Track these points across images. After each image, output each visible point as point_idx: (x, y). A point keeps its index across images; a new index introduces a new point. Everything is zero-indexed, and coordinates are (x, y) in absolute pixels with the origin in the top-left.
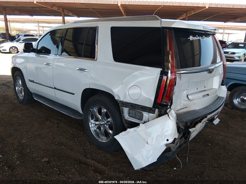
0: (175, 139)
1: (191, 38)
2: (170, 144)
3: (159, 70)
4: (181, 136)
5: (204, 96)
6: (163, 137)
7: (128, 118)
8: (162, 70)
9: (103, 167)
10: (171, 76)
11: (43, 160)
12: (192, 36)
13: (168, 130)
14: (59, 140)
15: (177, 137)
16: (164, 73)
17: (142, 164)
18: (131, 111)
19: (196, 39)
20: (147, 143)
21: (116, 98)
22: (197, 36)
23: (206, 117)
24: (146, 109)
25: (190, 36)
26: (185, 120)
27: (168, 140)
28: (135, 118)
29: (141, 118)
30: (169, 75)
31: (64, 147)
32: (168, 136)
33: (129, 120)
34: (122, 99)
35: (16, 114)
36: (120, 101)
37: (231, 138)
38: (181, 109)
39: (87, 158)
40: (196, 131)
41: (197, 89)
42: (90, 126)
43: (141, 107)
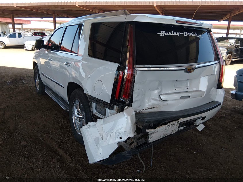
0: (129, 138)
1: (162, 33)
2: (123, 142)
3: (117, 65)
4: (139, 136)
5: (182, 98)
6: (117, 134)
7: (96, 113)
8: (119, 65)
9: (68, 157)
10: (128, 72)
11: (22, 144)
12: (164, 32)
13: (122, 128)
14: (48, 128)
15: (132, 136)
16: (121, 69)
17: (95, 159)
18: (98, 107)
19: (171, 34)
20: (102, 138)
21: (85, 92)
22: (173, 31)
23: (177, 120)
24: (106, 105)
25: (162, 32)
26: (147, 120)
27: (121, 138)
28: (100, 113)
29: (104, 114)
30: (126, 71)
31: (47, 135)
32: (122, 134)
33: (96, 115)
34: (89, 94)
35: (29, 103)
36: (89, 95)
37: (226, 149)
38: (148, 109)
39: (60, 148)
40: (157, 133)
41: (176, 89)
42: (73, 118)
43: (103, 103)
